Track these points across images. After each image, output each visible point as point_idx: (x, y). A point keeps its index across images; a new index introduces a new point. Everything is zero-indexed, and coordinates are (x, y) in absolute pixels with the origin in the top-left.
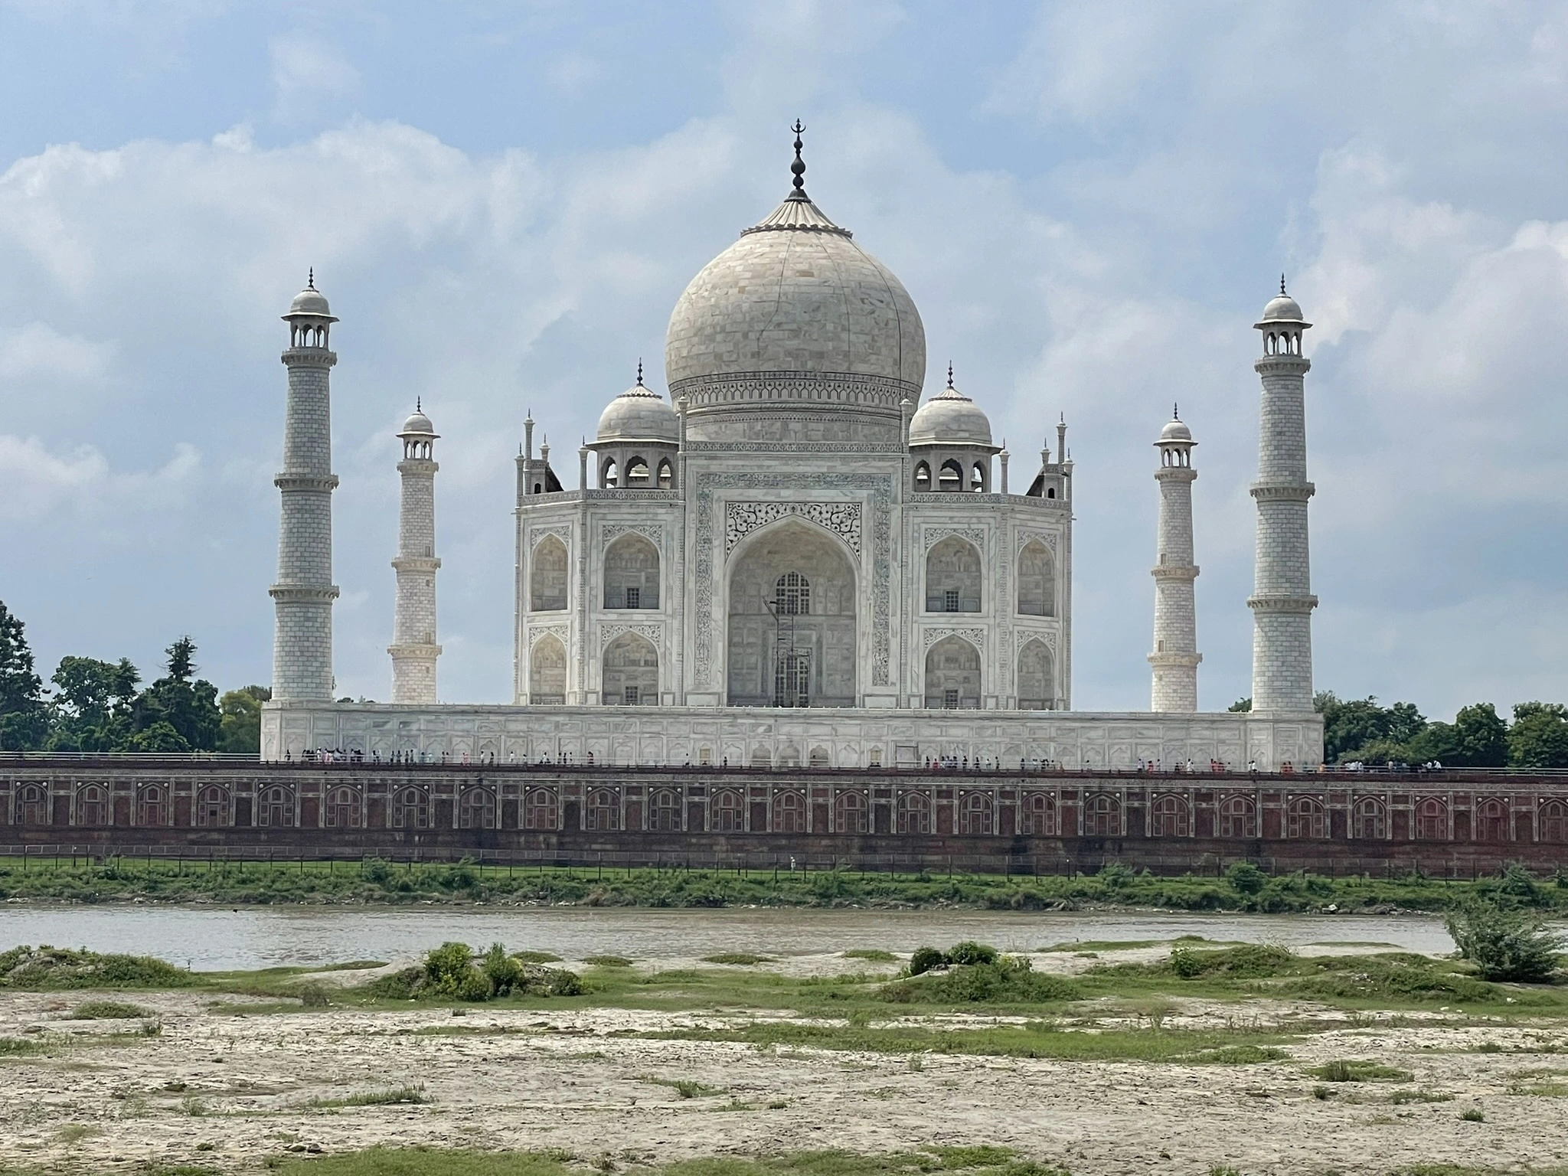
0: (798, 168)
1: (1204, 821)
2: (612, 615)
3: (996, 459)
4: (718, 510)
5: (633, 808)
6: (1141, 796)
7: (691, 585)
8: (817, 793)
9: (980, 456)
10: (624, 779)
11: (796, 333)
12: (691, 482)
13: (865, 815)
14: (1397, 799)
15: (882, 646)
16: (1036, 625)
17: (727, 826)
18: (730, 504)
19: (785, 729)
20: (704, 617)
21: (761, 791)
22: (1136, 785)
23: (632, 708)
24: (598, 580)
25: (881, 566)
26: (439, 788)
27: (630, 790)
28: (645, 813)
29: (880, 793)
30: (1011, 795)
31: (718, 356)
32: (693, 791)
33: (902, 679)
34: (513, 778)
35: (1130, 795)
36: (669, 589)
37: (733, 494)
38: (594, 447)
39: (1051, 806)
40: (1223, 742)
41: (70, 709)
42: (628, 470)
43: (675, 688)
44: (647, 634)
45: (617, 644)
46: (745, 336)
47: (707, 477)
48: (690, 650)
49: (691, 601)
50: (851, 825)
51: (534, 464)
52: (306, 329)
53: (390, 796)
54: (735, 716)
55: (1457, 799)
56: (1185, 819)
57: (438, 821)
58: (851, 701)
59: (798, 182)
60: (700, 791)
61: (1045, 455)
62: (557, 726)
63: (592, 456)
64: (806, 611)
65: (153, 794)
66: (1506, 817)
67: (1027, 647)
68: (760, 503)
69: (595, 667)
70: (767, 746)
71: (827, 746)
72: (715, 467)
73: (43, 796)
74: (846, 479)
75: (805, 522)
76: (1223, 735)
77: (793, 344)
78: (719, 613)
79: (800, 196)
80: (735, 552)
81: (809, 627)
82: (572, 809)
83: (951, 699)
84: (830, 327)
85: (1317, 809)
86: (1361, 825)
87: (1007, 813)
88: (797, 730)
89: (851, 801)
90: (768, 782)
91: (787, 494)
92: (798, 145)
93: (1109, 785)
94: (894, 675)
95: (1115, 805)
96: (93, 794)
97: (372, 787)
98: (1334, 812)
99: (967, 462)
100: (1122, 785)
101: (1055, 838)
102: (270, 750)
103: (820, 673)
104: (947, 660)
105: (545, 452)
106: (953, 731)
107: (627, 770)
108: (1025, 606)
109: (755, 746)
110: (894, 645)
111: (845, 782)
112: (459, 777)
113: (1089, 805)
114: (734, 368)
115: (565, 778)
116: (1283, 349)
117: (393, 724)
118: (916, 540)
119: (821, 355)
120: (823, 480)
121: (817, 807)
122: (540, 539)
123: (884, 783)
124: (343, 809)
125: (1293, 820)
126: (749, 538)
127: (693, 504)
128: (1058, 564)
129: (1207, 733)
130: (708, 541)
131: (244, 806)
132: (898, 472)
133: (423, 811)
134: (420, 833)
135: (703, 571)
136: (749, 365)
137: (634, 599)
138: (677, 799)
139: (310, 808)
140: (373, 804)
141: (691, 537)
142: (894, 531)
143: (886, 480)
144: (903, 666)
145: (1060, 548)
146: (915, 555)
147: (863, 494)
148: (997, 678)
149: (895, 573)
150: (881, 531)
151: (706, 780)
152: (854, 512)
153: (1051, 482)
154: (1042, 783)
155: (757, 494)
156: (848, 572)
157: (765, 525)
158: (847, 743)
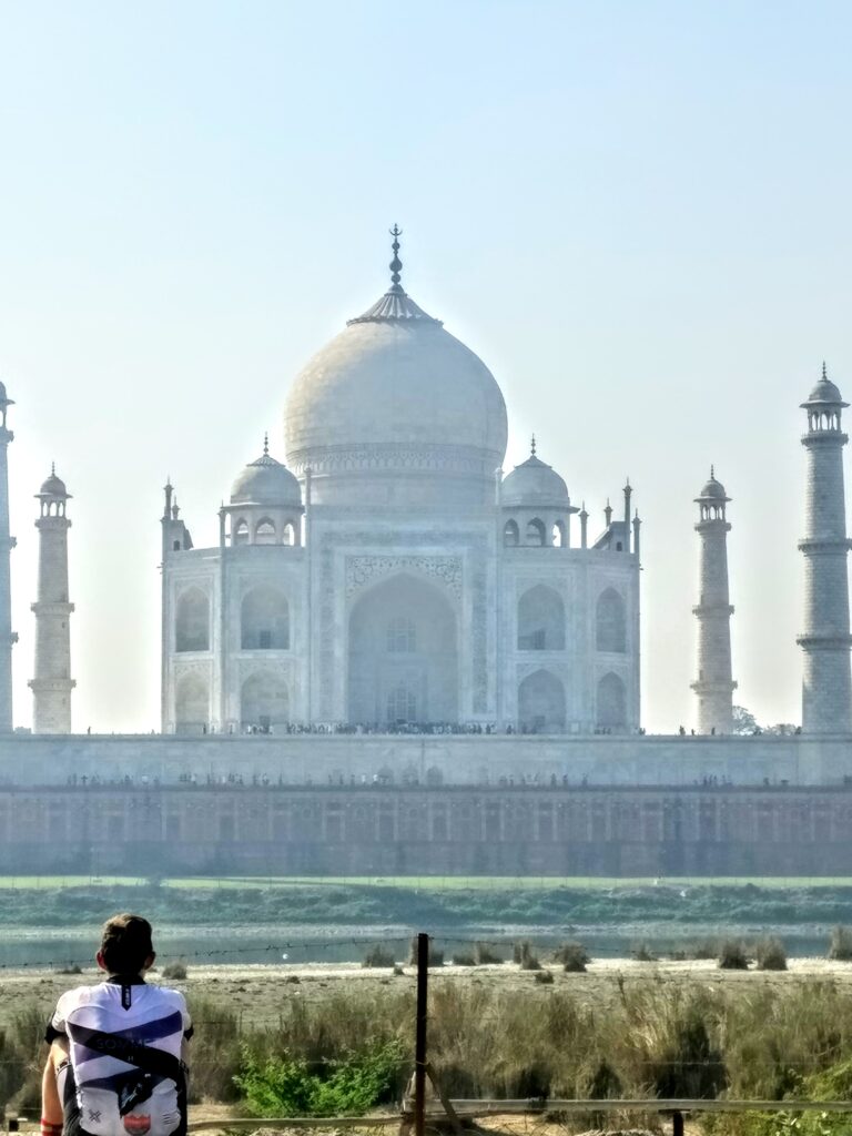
0: (396, 266)
1: (765, 827)
2: (249, 655)
5: (280, 822)
6: (713, 806)
7: (317, 628)
8: (435, 805)
9: (561, 516)
11: (399, 410)
12: (315, 539)
13: (478, 824)
15: (481, 680)
16: (611, 660)
17: (360, 834)
18: (351, 560)
19: (406, 752)
20: (327, 655)
21: (389, 807)
23: (266, 735)
24: (236, 625)
25: (479, 611)
26: (111, 805)
27: (278, 805)
28: (290, 826)
29: (490, 806)
30: (601, 806)
31: (332, 430)
32: (331, 807)
33: (499, 710)
34: (175, 796)
35: (703, 805)
36: (297, 632)
37: (353, 550)
38: (231, 509)
39: (635, 814)
40: (778, 760)
42: (257, 529)
44: (279, 670)
45: (253, 680)
47: (329, 535)
48: (316, 684)
49: (315, 643)
50: (465, 833)
51: (172, 524)
53: (69, 814)
54: (358, 741)
56: (750, 827)
57: (110, 835)
58: (458, 728)
59: (396, 279)
60: (334, 806)
61: (608, 511)
64: (413, 649)
67: (605, 679)
68: (375, 558)
69: (235, 699)
71: (441, 766)
72: (337, 526)
75: (414, 572)
76: (778, 754)
77: (397, 419)
78: (339, 651)
79: (397, 292)
80: (353, 601)
81: (415, 662)
82: (227, 823)
83: (540, 725)
87: (599, 822)
88: (416, 752)
89: (465, 812)
90: (395, 797)
91: (398, 549)
92: (396, 246)
94: (491, 702)
97: (54, 806)
99: (549, 519)
100: (695, 796)
103: (425, 703)
104: (537, 690)
106: (548, 752)
108: (603, 644)
109: (380, 766)
110: (492, 677)
111: (459, 796)
112: (128, 794)
113: (667, 815)
114: (346, 441)
115: (219, 796)
116: (824, 424)
118: (509, 588)
119: (421, 429)
120: (429, 538)
121: (436, 817)
122: (184, 590)
123: (492, 797)
125: (841, 826)
126: (365, 587)
127: (317, 559)
128: (629, 609)
130: (330, 591)
132: (491, 529)
133: (97, 826)
134: (97, 845)
135: (327, 615)
136: (360, 438)
137: (265, 641)
138: (317, 813)
140: (54, 821)
141: (316, 588)
142: (490, 581)
143: (483, 537)
144: (498, 696)
145: (630, 593)
146: (510, 600)
147: (463, 550)
148: (579, 707)
149: (491, 619)
150: (479, 584)
151: (342, 797)
152: (455, 566)
153: (619, 536)
154: (628, 796)
155: (373, 550)
156: (450, 616)
157: (380, 576)
158: (459, 763)
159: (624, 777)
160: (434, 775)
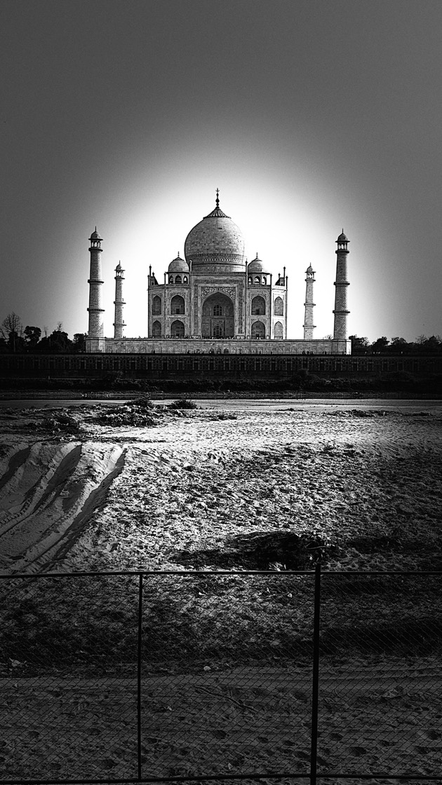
0: (217, 201)
1: (322, 367)
2: (173, 316)
3: (269, 276)
4: (199, 289)
7: (193, 308)
8: (226, 360)
9: (265, 275)
10: (178, 357)
11: (218, 244)
12: (192, 282)
13: (238, 366)
14: (370, 361)
15: (241, 324)
16: (279, 318)
17: (204, 369)
18: (202, 288)
19: (218, 344)
20: (196, 316)
21: (213, 360)
23: (179, 339)
24: (169, 307)
25: (240, 303)
26: (132, 359)
27: (180, 360)
28: (183, 365)
29: (242, 360)
30: (274, 360)
31: (198, 250)
33: (246, 331)
34: (150, 357)
35: (304, 360)
36: (187, 309)
37: (203, 285)
38: (167, 273)
39: (284, 363)
40: (326, 347)
42: (176, 279)
43: (189, 334)
44: (182, 321)
45: (174, 323)
46: (205, 245)
47: (196, 281)
48: (193, 324)
49: (192, 313)
50: (235, 368)
51: (152, 277)
52: (95, 242)
53: (119, 361)
54: (204, 341)
55: (384, 361)
56: (317, 366)
57: (132, 368)
58: (233, 337)
59: (218, 205)
61: (279, 275)
62: (161, 344)
63: (167, 275)
64: (221, 315)
65: (59, 361)
67: (277, 323)
68: (210, 287)
69: (169, 329)
70: (213, 348)
71: (228, 348)
72: (199, 278)
74: (232, 281)
75: (221, 292)
76: (327, 345)
77: (217, 247)
78: (199, 315)
79: (217, 208)
80: (203, 301)
81: (222, 319)
82: (165, 364)
83: (258, 337)
84: (226, 242)
85: (350, 363)
86: (361, 367)
87: (273, 365)
88: (220, 344)
89: (235, 362)
90: (214, 357)
91: (217, 285)
92: (217, 195)
93: (298, 358)
94: (243, 331)
95: (300, 363)
97: (115, 359)
98: (354, 364)
99: (261, 277)
100: (301, 357)
103: (225, 330)
104: (257, 327)
105: (153, 274)
106: (259, 345)
108: (276, 313)
109: (210, 348)
110: (244, 323)
111: (233, 357)
112: (137, 356)
113: (294, 363)
114: (202, 253)
115: (163, 357)
116: (342, 247)
118: (249, 297)
119: (224, 250)
120: (225, 282)
121: (226, 364)
122: (154, 296)
123: (242, 358)
124: (108, 365)
125: (344, 366)
126: (207, 296)
127: (193, 288)
128: (284, 303)
129: (322, 345)
130: (197, 297)
131: (83, 364)
132: (244, 279)
133: (128, 365)
135: (196, 305)
136: (206, 252)
137: (178, 312)
138: (192, 361)
139: (99, 364)
140: (115, 363)
141: (193, 296)
142: (244, 295)
143: (242, 281)
144: (246, 328)
145: (285, 298)
146: (249, 301)
147: (235, 285)
148: (269, 331)
149: (244, 306)
150: (240, 295)
151: (198, 357)
152: (233, 290)
153: (282, 281)
154: (283, 357)
155: (209, 285)
156: (231, 305)
157: (212, 292)
158: (233, 348)
159: (280, 352)
160: (226, 351)
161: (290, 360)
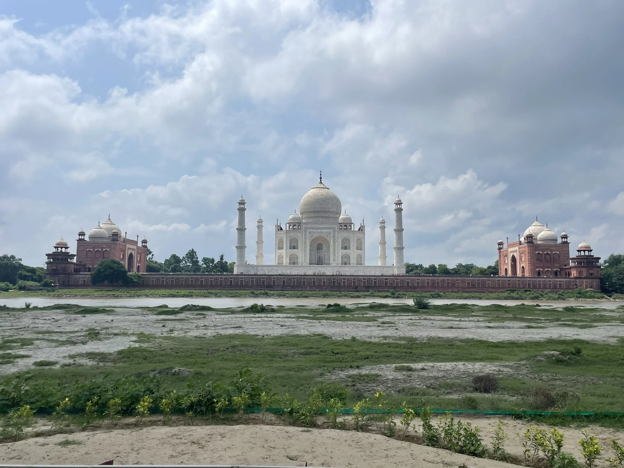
0: (321, 178)
1: (386, 283)
2: (291, 250)
3: (353, 225)
4: (308, 233)
5: (294, 282)
6: (376, 279)
7: (303, 245)
8: (323, 279)
9: (350, 224)
10: (292, 277)
11: (320, 205)
12: (303, 229)
13: (331, 283)
14: (417, 280)
15: (334, 255)
16: (359, 251)
17: (309, 284)
18: (310, 232)
19: (318, 269)
20: (305, 250)
21: (315, 279)
22: (375, 277)
23: (294, 265)
24: (288, 245)
25: (334, 242)
26: (263, 278)
27: (294, 279)
28: (296, 282)
29: (334, 279)
30: (355, 279)
31: (308, 208)
32: (304, 279)
33: (338, 261)
34: (274, 277)
35: (374, 279)
36: (300, 246)
37: (310, 231)
38: (288, 223)
39: (361, 281)
40: (389, 270)
41: (204, 266)
42: (293, 227)
43: (301, 262)
44: (296, 253)
45: (292, 255)
46: (312, 205)
47: (306, 228)
48: (303, 256)
49: (303, 248)
50: (329, 284)
51: (278, 226)
52: (241, 204)
53: (255, 280)
54: (310, 267)
55: (427, 280)
56: (383, 283)
57: (262, 284)
58: (329, 264)
59: (321, 180)
60: (305, 279)
61: (361, 224)
62: (282, 268)
63: (288, 225)
64: (322, 249)
65: (216, 280)
66: (435, 283)
67: (358, 255)
68: (314, 232)
69: (288, 259)
70: (316, 271)
71: (325, 271)
72: (307, 226)
73: (199, 280)
74: (328, 228)
75: (322, 235)
76: (389, 269)
77: (320, 206)
78: (308, 250)
79: (321, 183)
80: (310, 241)
81: (323, 252)
82: (284, 282)
83: (346, 264)
84: (326, 204)
85: (405, 281)
86: (412, 284)
87: (354, 282)
88: (320, 269)
89: (329, 280)
90: (316, 277)
91: (319, 231)
92: (321, 174)
93: (371, 277)
94: (336, 260)
95: (372, 281)
96: (207, 280)
97: (252, 278)
98: (407, 282)
99: (348, 225)
100: (373, 277)
101: (362, 286)
102: (235, 272)
103: (324, 260)
104: (345, 257)
105: (280, 224)
106: (346, 269)
107: (293, 275)
108: (357, 249)
109: (314, 271)
110: (336, 255)
111: (328, 277)
112: (266, 277)
113: (368, 281)
114: (310, 210)
115: (283, 277)
116: (399, 207)
117: (255, 268)
118: (340, 238)
119: (324, 208)
120: (325, 228)
121: (323, 281)
122: (279, 238)
123: (334, 277)
124: (247, 282)
125: (400, 283)
126: (313, 238)
127: (304, 232)
128: (363, 242)
129: (387, 269)
130: (306, 238)
131: (231, 281)
132: (336, 227)
133: (260, 282)
134: (260, 286)
135: (305, 243)
136: (313, 210)
137: (294, 248)
138: (301, 280)
139: (242, 282)
140: (252, 281)
141: (303, 238)
142: (336, 237)
143: (335, 228)
144: (338, 258)
145: (363, 239)
146: (340, 240)
147: (331, 230)
148: (353, 260)
149: (336, 243)
150: (334, 237)
151: (306, 277)
152: (330, 233)
153: (361, 229)
154: (360, 277)
156: (329, 243)
157: (315, 235)
158: (328, 271)
160: (324, 273)
161: (365, 279)
